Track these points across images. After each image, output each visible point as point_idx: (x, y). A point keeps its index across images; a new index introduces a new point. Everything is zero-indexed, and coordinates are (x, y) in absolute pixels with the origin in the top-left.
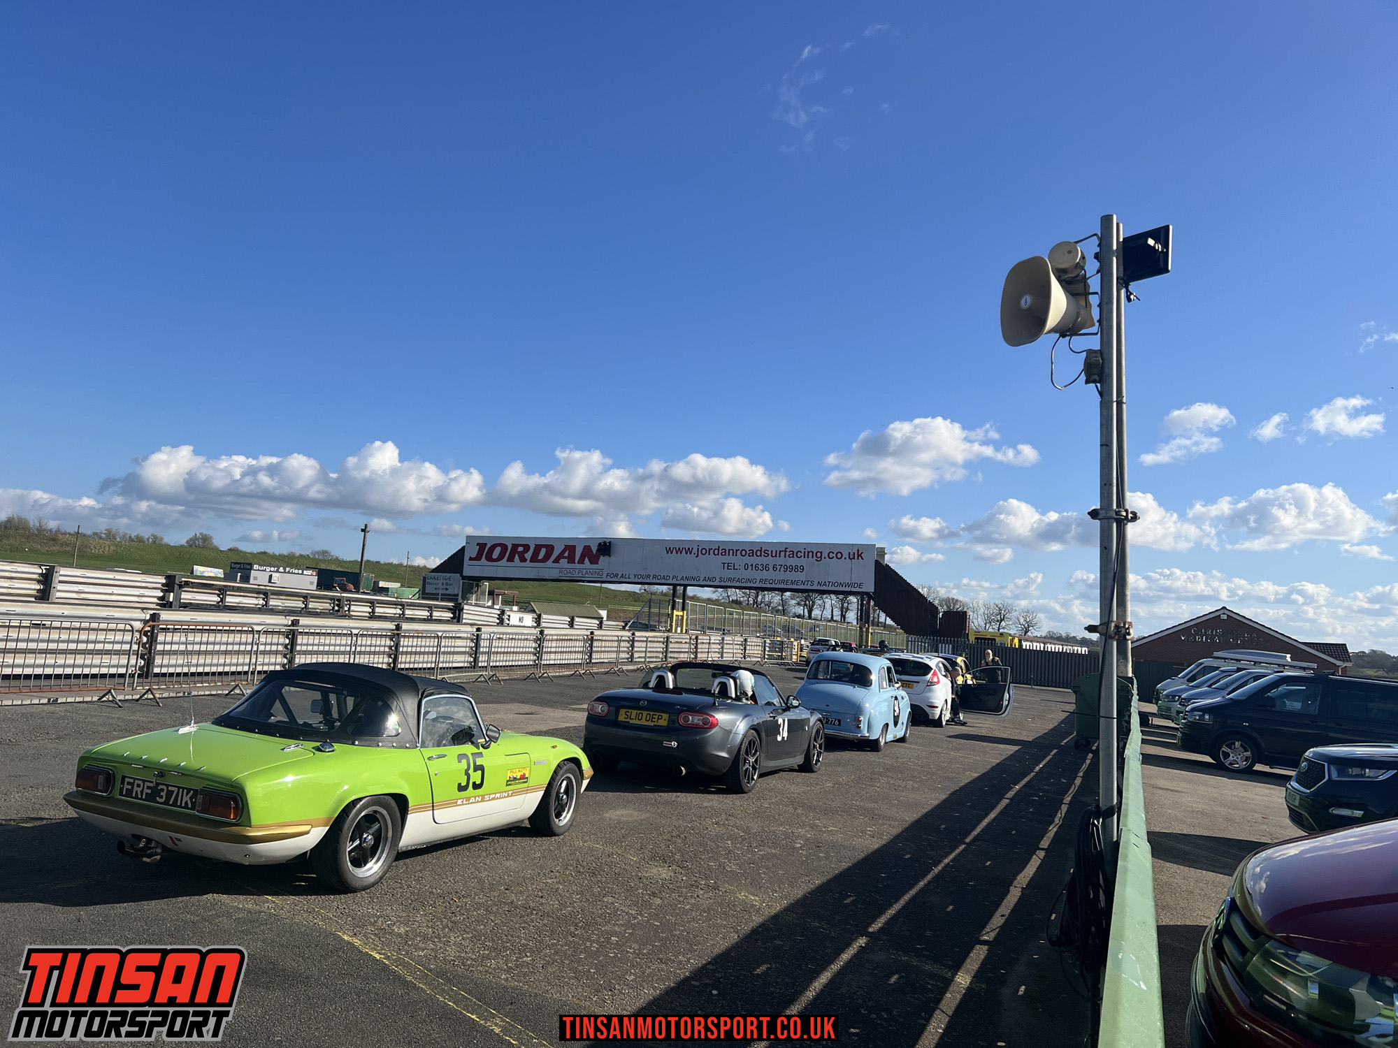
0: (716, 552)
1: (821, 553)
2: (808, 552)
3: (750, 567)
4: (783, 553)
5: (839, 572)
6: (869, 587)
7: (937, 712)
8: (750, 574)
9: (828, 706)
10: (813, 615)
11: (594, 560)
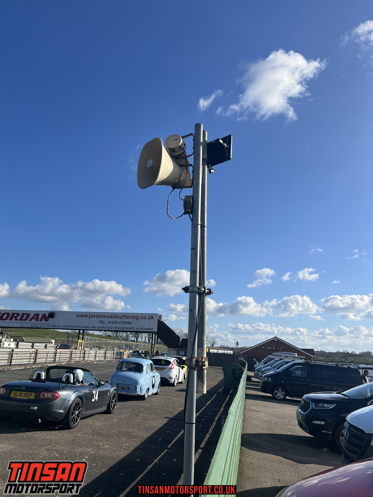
0: (97, 316)
1: (138, 317)
2: (133, 316)
3: (110, 323)
4: (123, 317)
5: (144, 324)
6: (155, 330)
7: (173, 380)
8: (110, 325)
9: (124, 382)
10: (138, 341)
11: (46, 320)
